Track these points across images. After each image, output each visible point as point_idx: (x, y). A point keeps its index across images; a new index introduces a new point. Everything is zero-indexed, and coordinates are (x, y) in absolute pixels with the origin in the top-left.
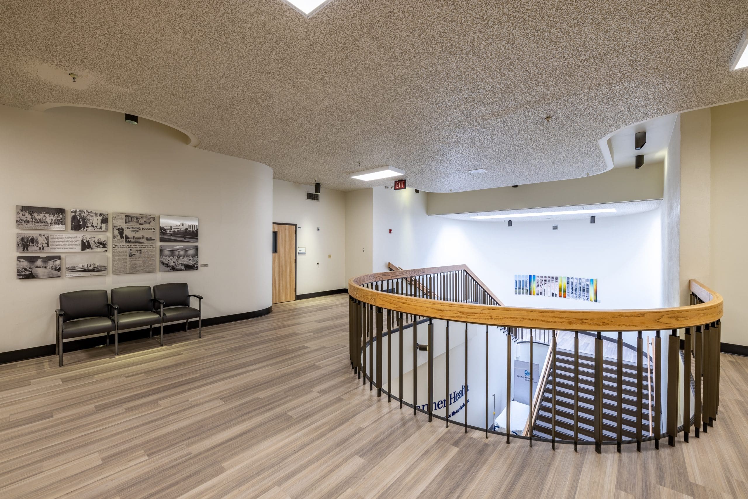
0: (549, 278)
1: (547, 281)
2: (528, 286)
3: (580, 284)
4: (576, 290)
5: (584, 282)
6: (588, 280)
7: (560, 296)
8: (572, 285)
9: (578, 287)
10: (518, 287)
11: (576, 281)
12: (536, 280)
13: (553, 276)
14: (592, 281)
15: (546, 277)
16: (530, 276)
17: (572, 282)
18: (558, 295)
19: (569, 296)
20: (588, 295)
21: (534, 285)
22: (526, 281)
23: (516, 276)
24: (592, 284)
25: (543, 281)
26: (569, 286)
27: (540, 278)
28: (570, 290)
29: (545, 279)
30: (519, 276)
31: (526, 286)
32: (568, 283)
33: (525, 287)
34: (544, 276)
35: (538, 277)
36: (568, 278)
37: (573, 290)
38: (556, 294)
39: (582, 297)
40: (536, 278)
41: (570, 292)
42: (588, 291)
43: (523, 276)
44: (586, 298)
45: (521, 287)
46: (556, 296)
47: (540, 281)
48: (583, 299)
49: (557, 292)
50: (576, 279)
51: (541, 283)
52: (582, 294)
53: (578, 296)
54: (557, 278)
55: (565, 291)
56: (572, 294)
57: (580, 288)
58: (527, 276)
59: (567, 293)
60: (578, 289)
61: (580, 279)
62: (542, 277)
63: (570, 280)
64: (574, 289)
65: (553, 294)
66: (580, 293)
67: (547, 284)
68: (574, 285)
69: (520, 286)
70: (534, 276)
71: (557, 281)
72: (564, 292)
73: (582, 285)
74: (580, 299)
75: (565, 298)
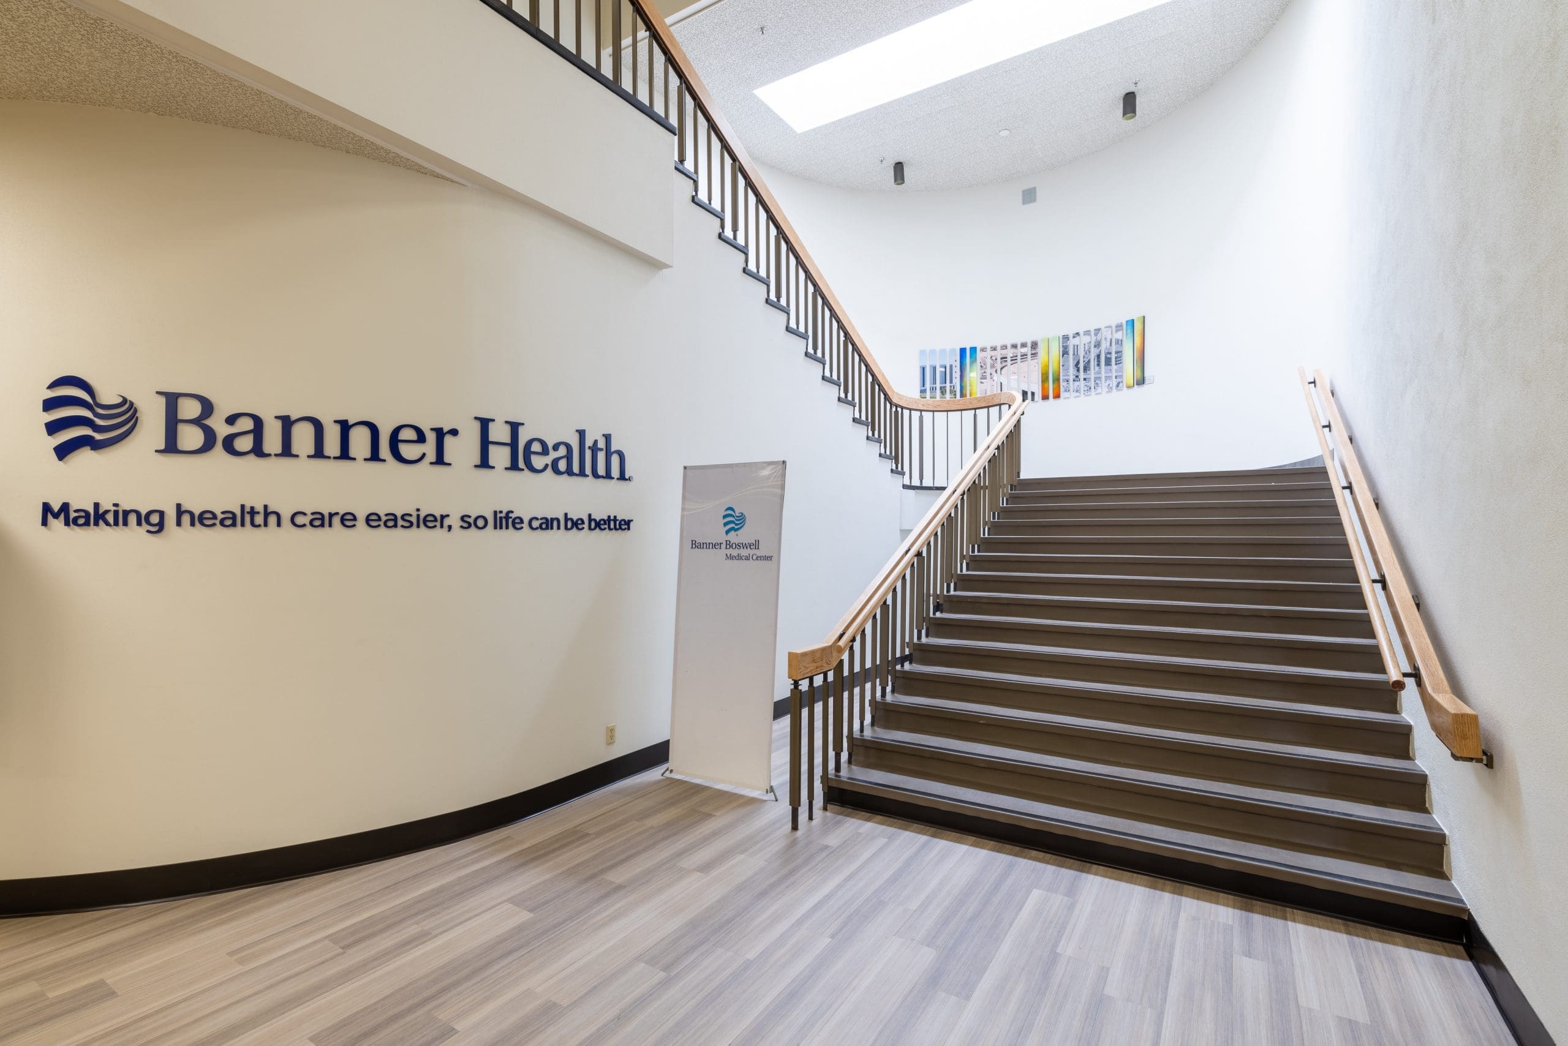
0: (1013, 350)
1: (1009, 359)
2: (957, 382)
3: (1098, 345)
4: (1086, 369)
5: (1109, 337)
6: (1119, 327)
7: (1045, 397)
8: (1076, 354)
9: (1093, 356)
10: (928, 385)
11: (1085, 339)
12: (979, 360)
13: (1023, 341)
14: (1130, 327)
15: (1004, 347)
16: (963, 351)
17: (1076, 347)
18: (1038, 396)
19: (1067, 390)
20: (1121, 370)
21: (973, 375)
22: (951, 366)
23: (922, 353)
24: (1130, 335)
25: (999, 360)
26: (1066, 361)
27: (989, 353)
28: (1072, 371)
29: (1004, 352)
30: (933, 352)
31: (951, 382)
32: (1065, 353)
33: (948, 385)
34: (999, 344)
35: (983, 350)
36: (1066, 338)
37: (1078, 370)
38: (1033, 394)
39: (1104, 384)
40: (979, 355)
41: (1072, 378)
42: (1119, 361)
43: (943, 351)
44: (1114, 382)
45: (938, 385)
46: (1033, 399)
47: (989, 362)
48: (1105, 389)
49: (1037, 388)
50: (1087, 333)
51: (993, 366)
52: (1103, 375)
53: (1092, 384)
54: (1034, 345)
55: (1057, 380)
56: (1077, 383)
57: (1098, 356)
58: (952, 350)
59: (1062, 384)
60: (1093, 364)
61: (1098, 331)
62: (994, 349)
63: (1072, 342)
64: (1081, 366)
65: (1025, 394)
66: (1099, 373)
67: (1010, 368)
68: (1081, 353)
69: (935, 382)
70: (973, 350)
71: (1034, 355)
72: (1053, 382)
73: (1104, 346)
74: (1099, 390)
75: (1057, 401)
